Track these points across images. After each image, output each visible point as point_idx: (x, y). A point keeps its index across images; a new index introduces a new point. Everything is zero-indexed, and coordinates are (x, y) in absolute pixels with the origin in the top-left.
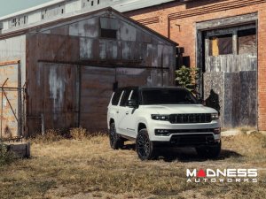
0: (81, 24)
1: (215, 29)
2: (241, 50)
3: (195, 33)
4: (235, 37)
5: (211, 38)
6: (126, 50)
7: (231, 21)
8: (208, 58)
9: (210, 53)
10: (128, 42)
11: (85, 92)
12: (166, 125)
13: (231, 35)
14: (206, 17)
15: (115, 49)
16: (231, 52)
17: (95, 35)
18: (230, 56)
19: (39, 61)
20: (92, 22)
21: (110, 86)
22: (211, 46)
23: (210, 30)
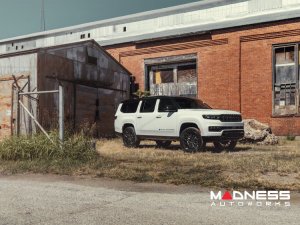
0: (75, 50)
1: (159, 65)
2: (180, 80)
3: (143, 66)
4: (175, 71)
5: (155, 71)
6: (102, 75)
7: (175, 59)
8: (152, 86)
9: (154, 82)
10: (104, 69)
11: (78, 105)
12: (217, 123)
13: (172, 69)
14: (153, 55)
15: (96, 73)
16: (172, 81)
17: (84, 60)
18: (171, 85)
19: (47, 77)
20: (82, 49)
21: (94, 102)
22: (154, 77)
23: (154, 65)
